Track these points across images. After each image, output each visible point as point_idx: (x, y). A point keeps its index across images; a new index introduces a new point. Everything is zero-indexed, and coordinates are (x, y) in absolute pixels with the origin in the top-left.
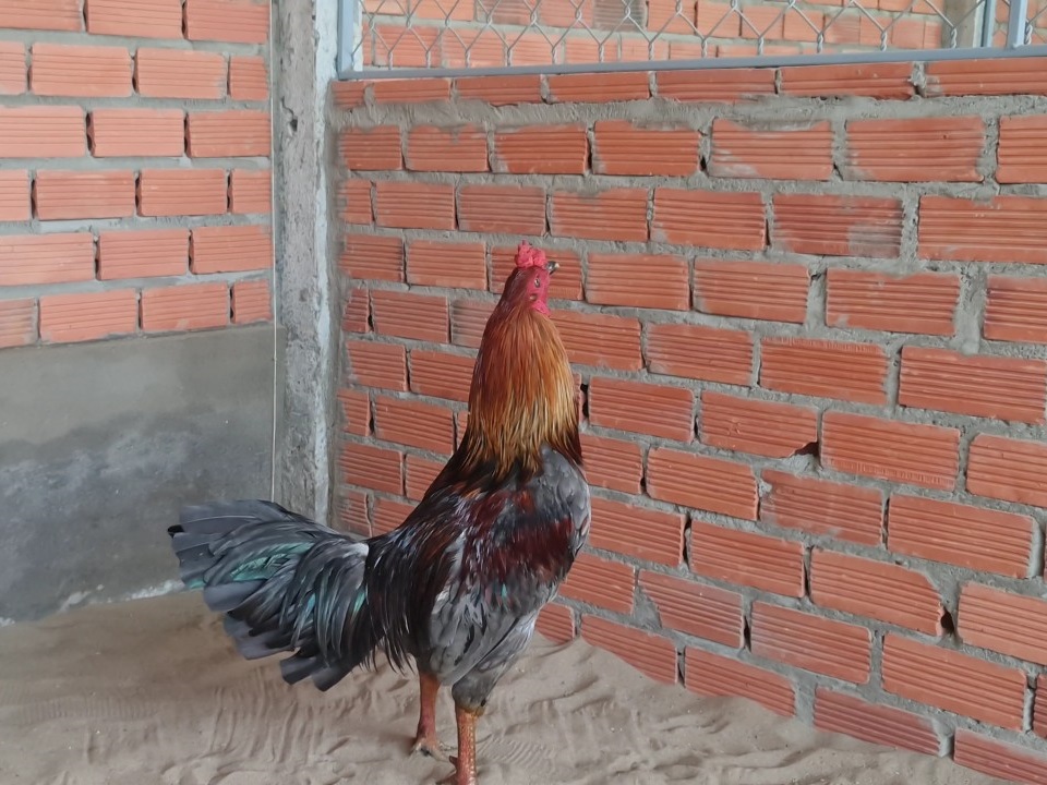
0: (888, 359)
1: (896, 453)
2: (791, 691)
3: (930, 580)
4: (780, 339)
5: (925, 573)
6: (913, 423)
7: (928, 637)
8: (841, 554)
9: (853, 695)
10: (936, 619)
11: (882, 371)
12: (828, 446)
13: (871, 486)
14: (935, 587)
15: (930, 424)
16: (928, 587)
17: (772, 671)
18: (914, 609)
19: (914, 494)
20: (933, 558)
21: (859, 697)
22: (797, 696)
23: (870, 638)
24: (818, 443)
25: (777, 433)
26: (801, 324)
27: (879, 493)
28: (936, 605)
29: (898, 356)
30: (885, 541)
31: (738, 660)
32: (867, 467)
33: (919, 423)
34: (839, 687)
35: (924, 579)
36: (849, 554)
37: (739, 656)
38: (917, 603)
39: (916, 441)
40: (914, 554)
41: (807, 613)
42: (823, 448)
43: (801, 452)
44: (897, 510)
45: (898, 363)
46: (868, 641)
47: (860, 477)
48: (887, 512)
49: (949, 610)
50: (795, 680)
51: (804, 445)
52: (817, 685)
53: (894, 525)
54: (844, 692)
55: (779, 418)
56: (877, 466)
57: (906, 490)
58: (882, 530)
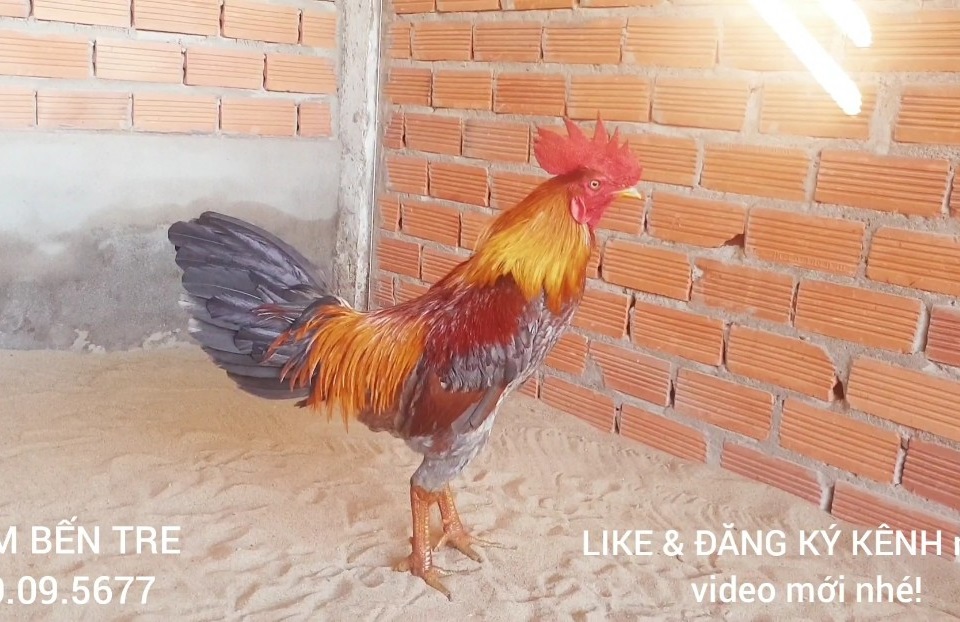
0: (809, 160)
1: (808, 243)
2: (703, 443)
3: (827, 353)
4: (720, 145)
5: (823, 347)
6: (826, 217)
7: (821, 402)
8: (754, 329)
9: (754, 448)
10: (829, 388)
11: (803, 171)
12: (752, 237)
13: (785, 272)
14: (831, 359)
15: (840, 217)
16: (825, 359)
17: (690, 426)
18: (810, 378)
19: (821, 279)
20: (833, 334)
21: (759, 450)
22: (708, 448)
23: (773, 402)
24: (743, 235)
25: (711, 226)
26: (738, 131)
27: (791, 279)
28: (830, 375)
29: (817, 158)
30: (793, 319)
31: (663, 415)
32: (783, 255)
33: (831, 216)
34: (743, 441)
35: (821, 352)
36: (762, 330)
37: (664, 413)
38: (814, 373)
39: (827, 232)
40: (817, 331)
41: (722, 379)
42: (748, 239)
43: (729, 242)
44: (806, 292)
45: (817, 164)
46: (770, 403)
47: (776, 265)
48: (796, 295)
49: (841, 380)
50: (707, 434)
51: (733, 236)
52: (725, 439)
53: (802, 306)
54: (747, 446)
55: (713, 213)
56: (792, 254)
57: (814, 276)
58: (791, 310)
